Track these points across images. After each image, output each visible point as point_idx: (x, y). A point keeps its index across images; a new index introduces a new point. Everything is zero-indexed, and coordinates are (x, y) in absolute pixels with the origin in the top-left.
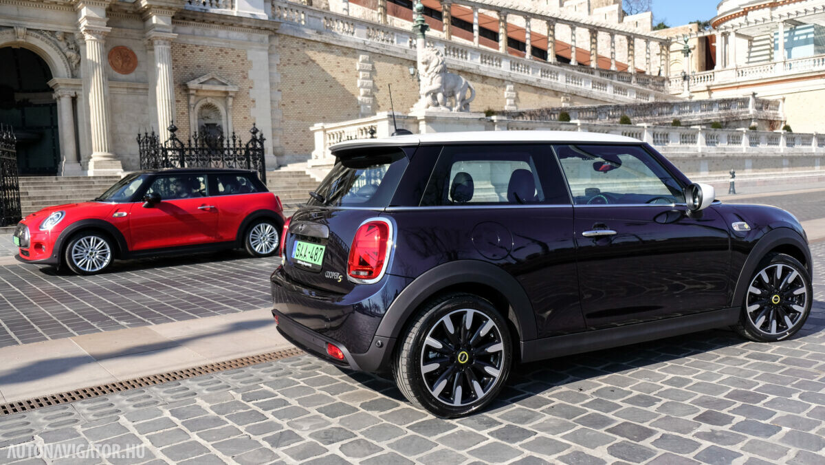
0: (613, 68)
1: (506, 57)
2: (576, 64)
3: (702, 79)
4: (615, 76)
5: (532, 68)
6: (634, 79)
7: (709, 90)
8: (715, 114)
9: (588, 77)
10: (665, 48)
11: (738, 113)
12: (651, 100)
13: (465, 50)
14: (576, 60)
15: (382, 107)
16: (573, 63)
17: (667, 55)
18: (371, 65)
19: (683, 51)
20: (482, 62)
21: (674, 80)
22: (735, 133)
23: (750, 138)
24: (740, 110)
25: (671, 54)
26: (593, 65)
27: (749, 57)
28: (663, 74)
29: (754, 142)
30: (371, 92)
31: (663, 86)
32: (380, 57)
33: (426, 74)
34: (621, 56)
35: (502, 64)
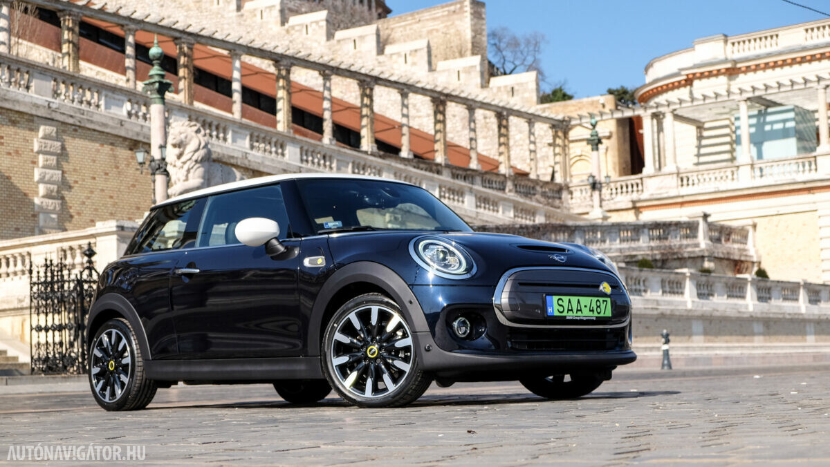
0: (474, 165)
1: (294, 141)
2: (411, 156)
3: (624, 189)
4: (478, 180)
5: (338, 160)
6: (509, 185)
7: (636, 209)
8: (644, 246)
9: (432, 179)
10: (560, 134)
11: (681, 246)
12: (540, 220)
13: (222, 125)
14: (410, 150)
15: (76, 217)
16: (404, 153)
17: (564, 147)
18: (59, 144)
19: (589, 141)
20: (252, 147)
21: (578, 188)
22: (672, 277)
23: (698, 286)
24: (685, 242)
25: (571, 145)
26: (440, 158)
27: (699, 155)
28: (559, 179)
29: (705, 291)
30: (58, 192)
31: (560, 198)
32: (76, 130)
33: (179, 163)
34: (487, 145)
35: (286, 152)
